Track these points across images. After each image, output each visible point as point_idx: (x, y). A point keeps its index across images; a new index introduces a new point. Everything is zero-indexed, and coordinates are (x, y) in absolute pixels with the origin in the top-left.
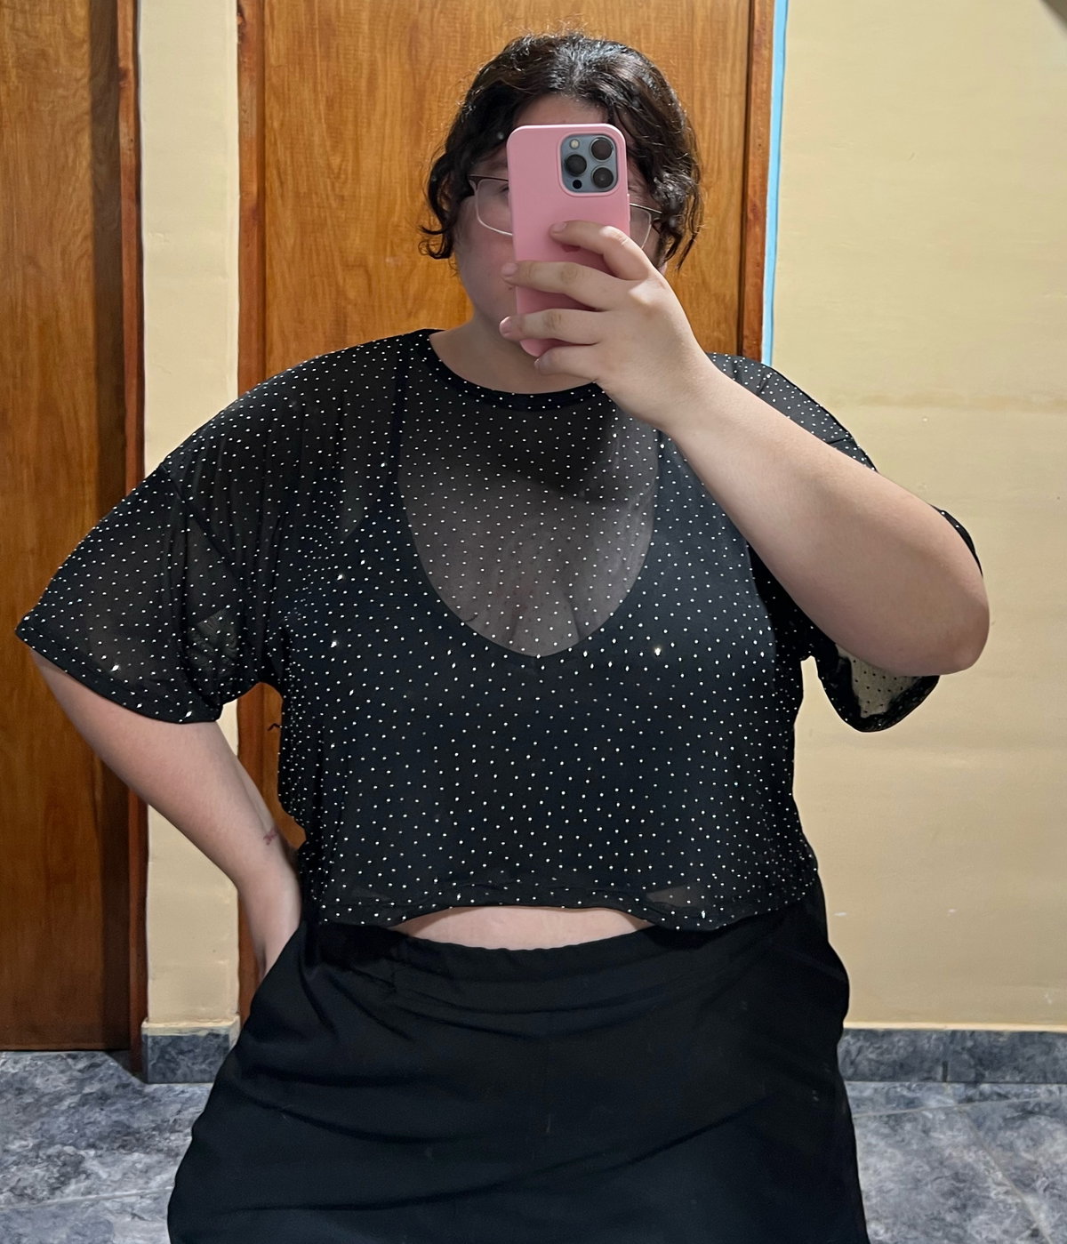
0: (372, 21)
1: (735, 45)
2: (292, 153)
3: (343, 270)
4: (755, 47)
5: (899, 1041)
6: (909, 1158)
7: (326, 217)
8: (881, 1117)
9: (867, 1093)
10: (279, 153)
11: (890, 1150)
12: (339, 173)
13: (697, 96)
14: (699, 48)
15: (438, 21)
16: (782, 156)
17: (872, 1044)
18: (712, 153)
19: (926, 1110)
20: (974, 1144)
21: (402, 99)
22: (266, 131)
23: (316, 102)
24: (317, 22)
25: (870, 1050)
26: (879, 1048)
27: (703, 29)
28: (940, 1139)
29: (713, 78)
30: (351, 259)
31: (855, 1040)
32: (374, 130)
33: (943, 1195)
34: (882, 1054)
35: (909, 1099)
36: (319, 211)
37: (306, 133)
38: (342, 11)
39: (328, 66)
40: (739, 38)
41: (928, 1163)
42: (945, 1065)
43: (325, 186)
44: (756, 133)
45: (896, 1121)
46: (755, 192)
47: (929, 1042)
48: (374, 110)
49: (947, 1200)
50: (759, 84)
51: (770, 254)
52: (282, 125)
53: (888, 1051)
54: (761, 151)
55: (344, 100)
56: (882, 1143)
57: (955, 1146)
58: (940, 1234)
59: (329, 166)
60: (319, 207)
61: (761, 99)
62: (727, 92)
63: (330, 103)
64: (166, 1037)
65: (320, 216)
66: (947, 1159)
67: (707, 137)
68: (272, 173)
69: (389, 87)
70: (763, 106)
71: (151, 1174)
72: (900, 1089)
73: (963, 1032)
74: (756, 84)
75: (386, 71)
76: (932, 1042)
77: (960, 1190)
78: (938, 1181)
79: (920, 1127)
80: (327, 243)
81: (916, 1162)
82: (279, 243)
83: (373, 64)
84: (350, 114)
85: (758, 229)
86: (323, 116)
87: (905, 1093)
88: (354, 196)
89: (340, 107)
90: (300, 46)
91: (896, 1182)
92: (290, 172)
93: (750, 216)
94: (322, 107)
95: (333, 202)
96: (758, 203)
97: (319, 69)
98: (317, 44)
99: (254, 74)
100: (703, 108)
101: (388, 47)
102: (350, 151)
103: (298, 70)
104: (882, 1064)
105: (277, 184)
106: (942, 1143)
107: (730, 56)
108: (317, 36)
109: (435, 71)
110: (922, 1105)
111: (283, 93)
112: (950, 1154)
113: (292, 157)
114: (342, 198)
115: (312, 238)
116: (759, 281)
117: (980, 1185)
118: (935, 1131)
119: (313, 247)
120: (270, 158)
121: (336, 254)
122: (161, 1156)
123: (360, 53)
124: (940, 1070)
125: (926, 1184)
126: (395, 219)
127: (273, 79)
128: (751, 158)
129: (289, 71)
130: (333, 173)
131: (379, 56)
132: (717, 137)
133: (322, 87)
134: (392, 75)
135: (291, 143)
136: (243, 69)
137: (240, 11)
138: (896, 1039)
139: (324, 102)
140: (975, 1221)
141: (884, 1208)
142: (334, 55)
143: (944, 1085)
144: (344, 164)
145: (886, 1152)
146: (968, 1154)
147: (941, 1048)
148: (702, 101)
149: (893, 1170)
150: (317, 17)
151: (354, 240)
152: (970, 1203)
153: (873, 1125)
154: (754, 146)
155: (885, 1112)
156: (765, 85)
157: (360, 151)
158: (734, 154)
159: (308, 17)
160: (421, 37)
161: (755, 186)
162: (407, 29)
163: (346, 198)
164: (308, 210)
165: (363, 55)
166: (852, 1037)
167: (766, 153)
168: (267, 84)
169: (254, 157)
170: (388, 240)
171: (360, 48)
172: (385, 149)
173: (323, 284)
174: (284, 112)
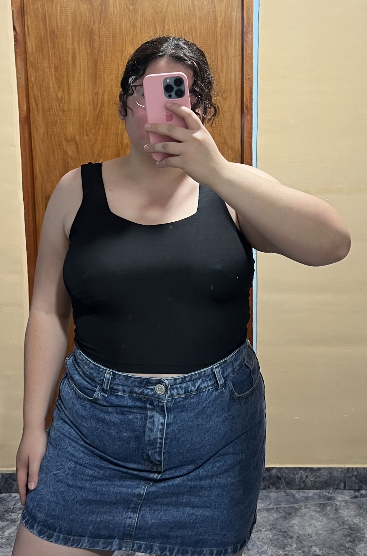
0: (73, 30)
1: (235, 34)
2: (40, 91)
3: (66, 143)
4: (245, 34)
5: (324, 472)
6: (329, 521)
7: (57, 119)
8: (317, 504)
9: (310, 495)
10: (35, 91)
11: (321, 518)
12: (62, 100)
13: (219, 58)
14: (219, 35)
15: (102, 29)
16: (259, 83)
17: (312, 474)
18: (227, 83)
19: (337, 501)
20: (358, 515)
21: (88, 65)
22: (29, 82)
23: (50, 68)
24: (48, 32)
25: (312, 476)
26: (315, 475)
27: (221, 26)
28: (343, 513)
29: (226, 49)
30: (69, 137)
31: (305, 472)
32: (76, 79)
33: (344, 536)
34: (316, 478)
35: (329, 497)
36: (54, 117)
37: (46, 82)
38: (59, 27)
39: (54, 52)
40: (238, 30)
41: (338, 523)
42: (345, 483)
43: (56, 106)
44: (247, 73)
45: (323, 506)
46: (247, 101)
47: (337, 473)
48: (75, 71)
49: (347, 538)
50: (248, 51)
51: (255, 128)
52: (35, 79)
53: (319, 477)
54: (249, 81)
55: (62, 67)
56: (317, 515)
57: (350, 516)
58: (343, 552)
59: (57, 96)
60: (53, 115)
61: (249, 57)
62: (233, 55)
63: (56, 68)
64: (7, 474)
65: (54, 119)
66: (346, 521)
67: (224, 76)
68: (32, 101)
69: (81, 60)
70: (249, 60)
71: (5, 529)
72: (325, 493)
73: (353, 468)
74: (246, 51)
75: (80, 53)
76: (339, 472)
77: (352, 534)
78: (342, 530)
79: (334, 508)
80: (58, 131)
81: (333, 522)
82: (37, 132)
83: (74, 50)
84: (65, 73)
85: (249, 117)
86: (53, 75)
87: (327, 494)
88: (69, 110)
89: (61, 70)
90: (42, 43)
91: (323, 531)
92: (40, 100)
93: (245, 111)
94: (53, 70)
95: (59, 112)
96: (249, 105)
97: (50, 53)
98: (49, 42)
99: (22, 57)
100: (222, 63)
101: (80, 42)
102: (66, 90)
103: (41, 54)
104: (317, 482)
105: (34, 105)
106: (344, 515)
107: (234, 39)
108: (49, 38)
109: (102, 52)
110: (335, 499)
111: (36, 65)
112: (347, 520)
113: (41, 93)
114: (64, 110)
115: (51, 129)
116: (250, 140)
117: (361, 532)
118: (341, 510)
119: (52, 133)
120: (31, 94)
121: (62, 136)
122: (8, 522)
123: (68, 45)
124: (342, 485)
125: (337, 531)
126: (87, 119)
127: (31, 59)
128: (245, 85)
129: (37, 55)
130: (59, 99)
131: (76, 45)
132: (229, 75)
133: (52, 61)
134: (82, 55)
135: (40, 87)
136: (17, 55)
137: (14, 29)
138: (322, 472)
139: (54, 68)
140: (359, 547)
141: (318, 541)
142: (57, 47)
143: (345, 491)
144: (64, 95)
145: (319, 518)
146: (355, 519)
147: (343, 475)
148: (222, 59)
149: (322, 526)
150: (48, 30)
151: (70, 129)
152: (356, 539)
153: (313, 508)
154: (246, 79)
155: (317, 502)
156: (250, 51)
157: (70, 89)
158: (237, 83)
159: (44, 30)
160: (95, 36)
161: (247, 97)
162: (89, 33)
163: (65, 111)
164: (49, 116)
165: (70, 46)
166: (303, 471)
167: (251, 82)
168: (28, 61)
169: (24, 94)
170: (85, 129)
171: (68, 43)
172: (81, 88)
173: (57, 149)
174: (36, 73)
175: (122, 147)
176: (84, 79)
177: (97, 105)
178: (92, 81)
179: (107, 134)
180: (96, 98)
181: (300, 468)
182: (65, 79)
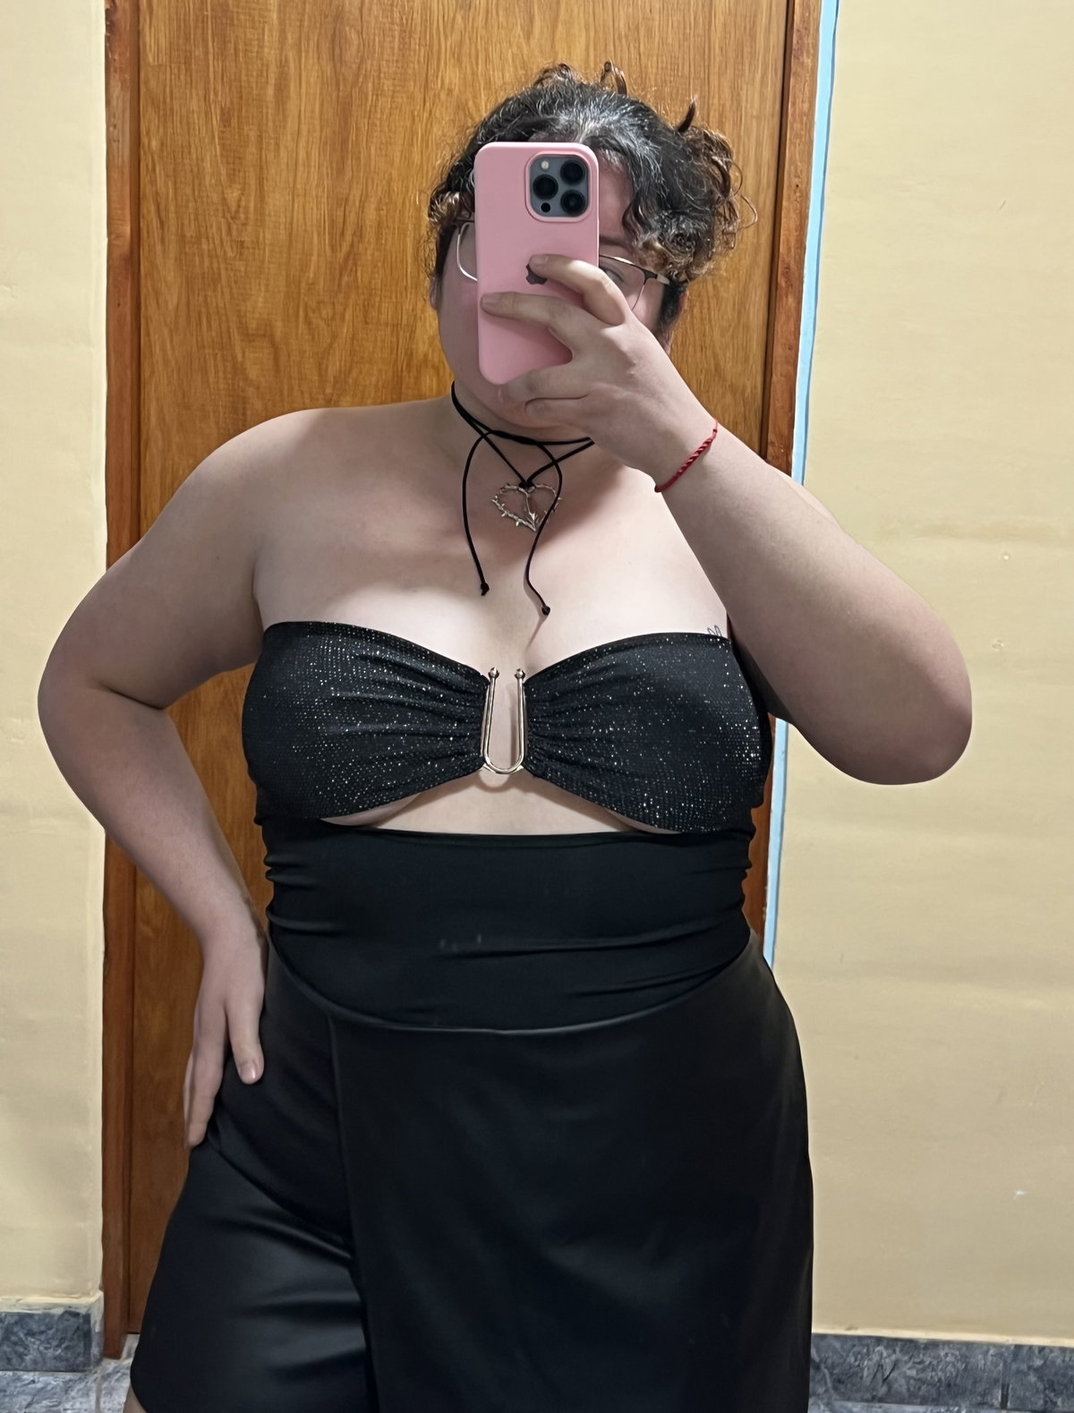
0: (283, 7)
1: (767, 49)
2: (175, 183)
3: (242, 341)
4: (794, 53)
5: (946, 1355)
7: (219, 269)
10: (159, 182)
12: (237, 212)
14: (717, 50)
15: (370, 10)
16: (828, 199)
17: (910, 1358)
21: (321, 113)
22: (142, 152)
23: (208, 114)
24: (209, 8)
25: (910, 1364)
26: (921, 1362)
27: (725, 25)
29: (736, 94)
30: (253, 325)
31: (890, 1351)
32: (283, 154)
34: (923, 1370)
36: (211, 263)
37: (194, 157)
39: (223, 67)
40: (773, 40)
42: (1005, 1387)
43: (220, 229)
44: (792, 167)
46: (789, 249)
47: (985, 1358)
48: (285, 127)
50: (799, 104)
51: (807, 333)
52: (162, 145)
53: (932, 1367)
54: (798, 194)
55: (244, 113)
59: (224, 200)
60: (210, 256)
61: (801, 123)
62: (755, 113)
63: (226, 119)
65: (212, 268)
68: (149, 209)
69: (304, 97)
70: (803, 133)
73: (1031, 1347)
74: (794, 104)
75: (300, 75)
76: (990, 1358)
80: (221, 305)
82: (158, 302)
83: (283, 65)
84: (251, 133)
85: (791, 299)
86: (216, 135)
88: (258, 242)
89: (240, 122)
90: (187, 39)
92: (172, 208)
93: (782, 281)
94: (216, 122)
95: (228, 249)
96: (793, 265)
97: (211, 69)
98: (210, 37)
99: (127, 76)
101: (303, 43)
102: (252, 181)
103: (183, 71)
104: (924, 1383)
105: (155, 224)
107: (760, 63)
108: (209, 25)
109: (365, 76)
111: (165, 102)
113: (176, 189)
114: (241, 244)
115: (201, 299)
116: (791, 368)
119: (203, 310)
120: (147, 190)
121: (233, 319)
123: (266, 50)
124: (999, 1394)
126: (311, 275)
127: (151, 82)
128: (785, 203)
129: (172, 73)
130: (229, 210)
131: (291, 55)
133: (216, 94)
134: (307, 82)
135: (175, 170)
136: (112, 70)
138: (942, 1354)
139: (219, 116)
142: (231, 52)
144: (244, 199)
147: (1001, 1366)
151: (257, 301)
154: (790, 186)
156: (806, 105)
157: (265, 182)
160: (347, 29)
161: (788, 241)
162: (329, 19)
163: (245, 245)
164: (197, 259)
165: (270, 53)
166: (886, 1348)
167: (805, 197)
168: (143, 90)
169: (127, 188)
170: (302, 304)
171: (266, 44)
172: (299, 180)
173: (215, 359)
174: (165, 127)
175: (409, 365)
176: (308, 155)
177: (342, 234)
178: (331, 162)
179: (366, 323)
180: (340, 213)
181: (879, 1340)
182: (252, 149)
